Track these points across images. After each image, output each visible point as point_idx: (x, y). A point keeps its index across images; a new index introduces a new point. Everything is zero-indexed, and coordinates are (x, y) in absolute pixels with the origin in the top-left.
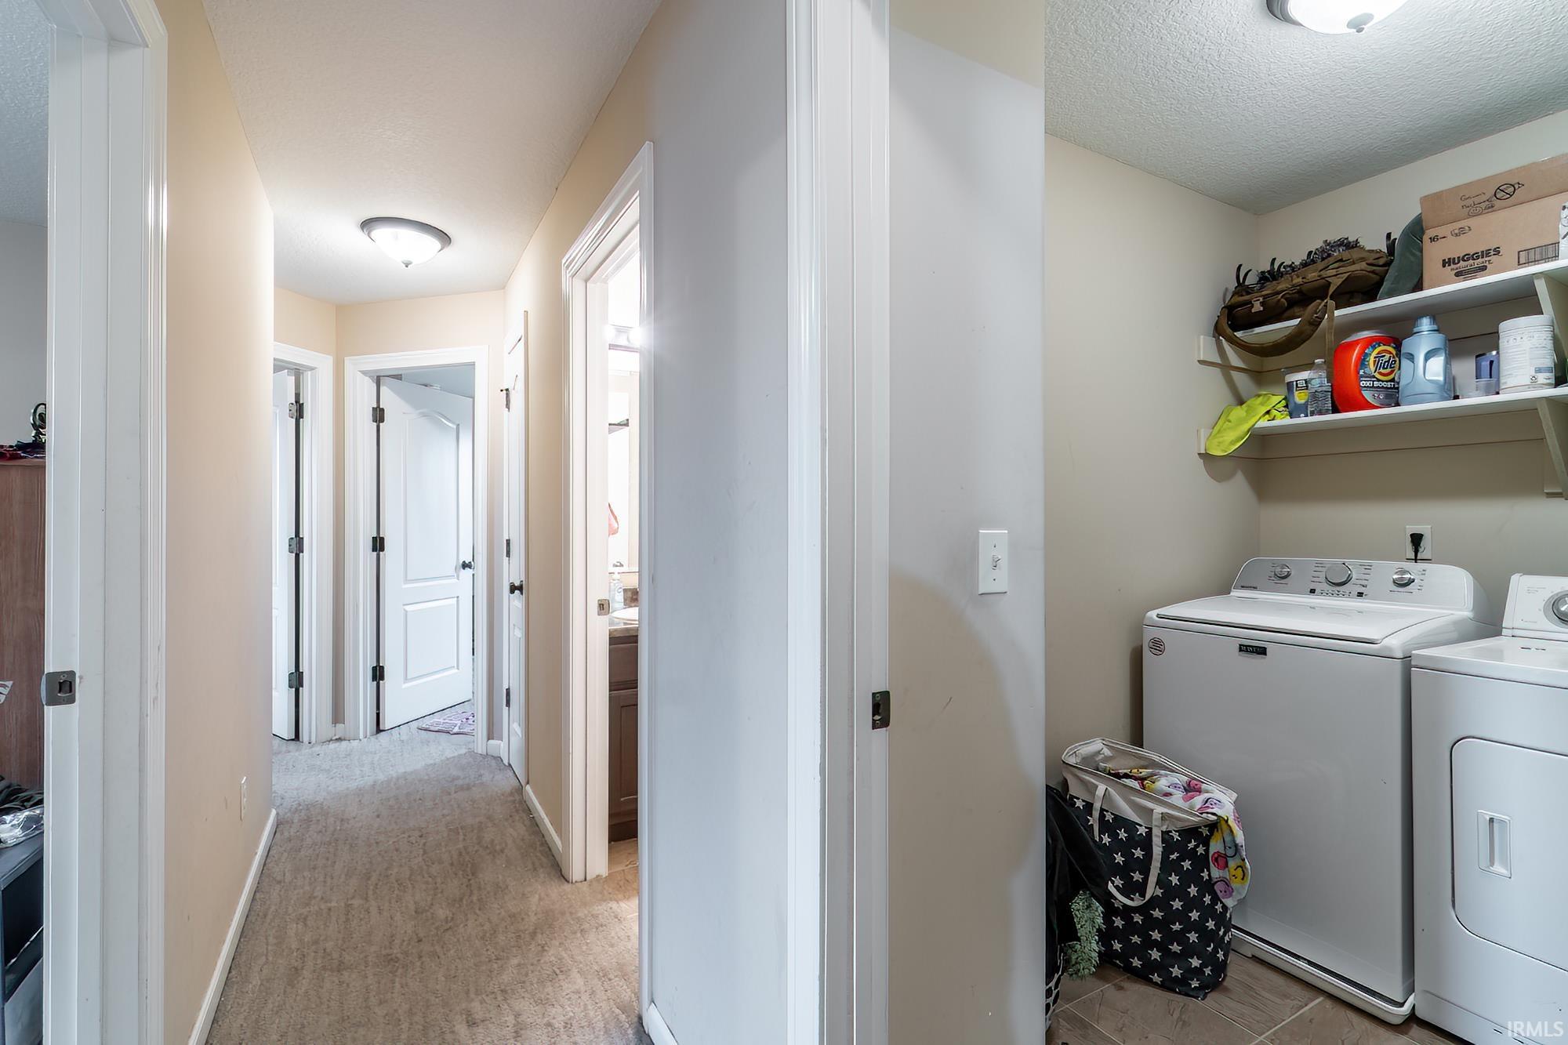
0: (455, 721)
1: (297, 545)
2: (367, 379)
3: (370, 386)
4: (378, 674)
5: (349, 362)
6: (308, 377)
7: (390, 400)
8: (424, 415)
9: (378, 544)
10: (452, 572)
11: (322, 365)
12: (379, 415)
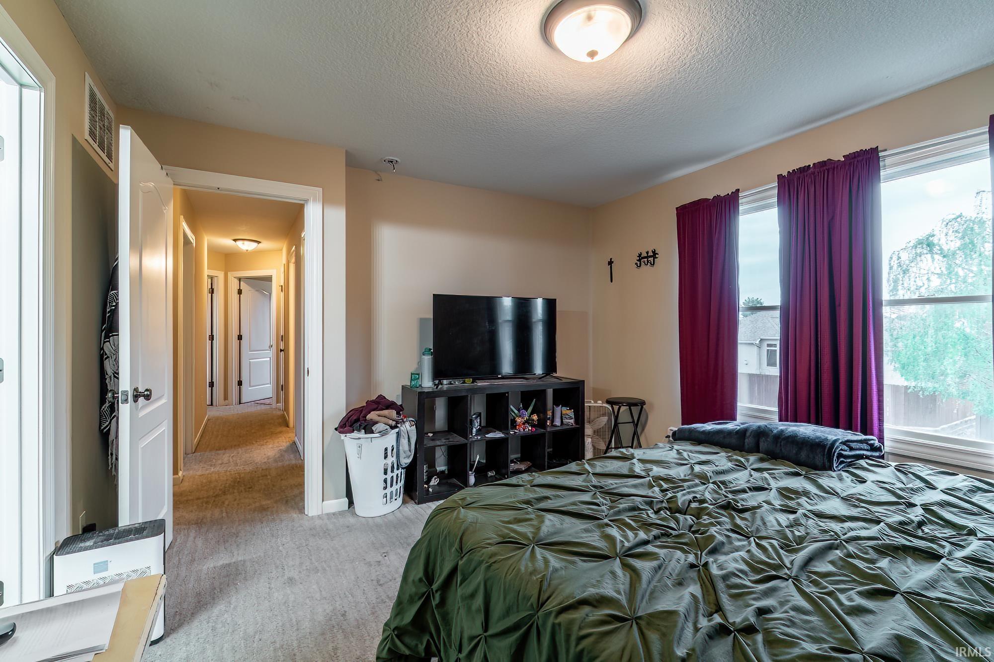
0: (267, 401)
1: (212, 338)
2: (236, 280)
3: (237, 281)
4: (240, 383)
5: (229, 274)
6: (215, 280)
7: (244, 286)
8: (257, 291)
9: (240, 338)
10: (268, 348)
11: (221, 275)
12: (240, 292)
